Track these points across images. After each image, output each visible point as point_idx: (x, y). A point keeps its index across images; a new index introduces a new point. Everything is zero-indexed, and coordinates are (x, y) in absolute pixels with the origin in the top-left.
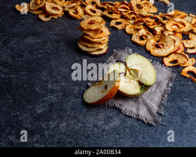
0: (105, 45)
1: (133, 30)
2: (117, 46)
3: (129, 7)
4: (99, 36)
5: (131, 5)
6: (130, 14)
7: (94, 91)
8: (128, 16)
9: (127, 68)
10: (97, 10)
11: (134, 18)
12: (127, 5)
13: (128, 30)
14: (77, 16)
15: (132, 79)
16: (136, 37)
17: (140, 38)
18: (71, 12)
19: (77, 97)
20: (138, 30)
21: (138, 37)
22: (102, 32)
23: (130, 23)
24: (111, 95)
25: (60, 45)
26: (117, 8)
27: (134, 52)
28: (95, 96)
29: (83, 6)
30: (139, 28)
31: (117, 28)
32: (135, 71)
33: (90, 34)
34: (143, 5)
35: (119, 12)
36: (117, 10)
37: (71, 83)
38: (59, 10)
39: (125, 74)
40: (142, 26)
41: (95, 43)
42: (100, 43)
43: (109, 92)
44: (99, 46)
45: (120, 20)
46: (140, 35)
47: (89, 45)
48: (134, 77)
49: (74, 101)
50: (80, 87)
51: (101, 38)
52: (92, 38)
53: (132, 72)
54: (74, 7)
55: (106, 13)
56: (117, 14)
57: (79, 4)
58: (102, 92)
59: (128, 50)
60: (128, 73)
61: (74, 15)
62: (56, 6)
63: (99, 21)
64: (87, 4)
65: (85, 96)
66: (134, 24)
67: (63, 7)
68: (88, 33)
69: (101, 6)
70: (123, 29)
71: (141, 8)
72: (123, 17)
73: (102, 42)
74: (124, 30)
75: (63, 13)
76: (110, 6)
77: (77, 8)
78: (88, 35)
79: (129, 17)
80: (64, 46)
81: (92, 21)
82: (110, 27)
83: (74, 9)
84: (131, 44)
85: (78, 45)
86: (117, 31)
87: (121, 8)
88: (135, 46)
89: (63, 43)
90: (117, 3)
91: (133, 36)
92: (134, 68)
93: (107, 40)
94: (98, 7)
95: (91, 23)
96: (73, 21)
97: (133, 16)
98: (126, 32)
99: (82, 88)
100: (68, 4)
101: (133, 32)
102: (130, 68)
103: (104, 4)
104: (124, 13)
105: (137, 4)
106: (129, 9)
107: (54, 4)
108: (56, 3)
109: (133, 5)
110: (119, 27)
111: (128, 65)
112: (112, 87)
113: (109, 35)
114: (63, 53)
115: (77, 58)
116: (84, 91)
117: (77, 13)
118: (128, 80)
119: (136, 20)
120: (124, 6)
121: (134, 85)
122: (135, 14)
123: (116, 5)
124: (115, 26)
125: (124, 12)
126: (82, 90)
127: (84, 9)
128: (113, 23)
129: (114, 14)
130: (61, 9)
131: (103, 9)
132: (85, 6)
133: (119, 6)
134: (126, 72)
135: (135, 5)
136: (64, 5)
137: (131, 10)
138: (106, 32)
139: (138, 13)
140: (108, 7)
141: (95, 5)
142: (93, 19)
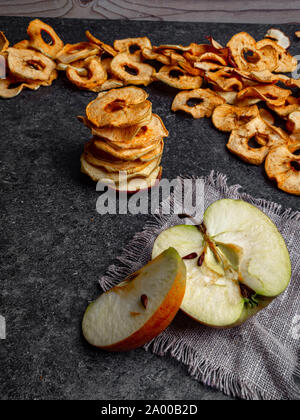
0: (152, 165)
1: (232, 120)
2: (186, 166)
3: (224, 58)
4: (136, 141)
5: (229, 52)
6: (226, 77)
7: (110, 310)
8: (218, 82)
9: (208, 241)
10: (142, 68)
11: (235, 88)
12: (217, 52)
13: (219, 120)
14: (88, 83)
15: (221, 276)
16: (238, 140)
17: (249, 143)
18: (74, 74)
19: (65, 319)
20: (245, 120)
21: (244, 140)
22: (144, 129)
23: (224, 100)
24: (157, 325)
25: (36, 162)
26: (191, 62)
27: (231, 182)
28: (113, 326)
29: (105, 57)
30: (249, 114)
31: (190, 116)
32: (231, 251)
33: (111, 137)
34: (260, 53)
35: (197, 72)
36: (192, 66)
37: (54, 278)
38: (44, 67)
39: (200, 262)
40: (256, 109)
41: (124, 161)
42: (138, 161)
43: (152, 318)
44: (137, 168)
45: (198, 93)
46: (250, 134)
47: (109, 167)
48: (226, 269)
49: (57, 334)
50: (76, 289)
51: (140, 147)
52: (118, 149)
53: (219, 251)
54: (81, 60)
55: (163, 75)
56: (193, 76)
57: (95, 51)
58: (133, 315)
59: (215, 176)
60: (209, 256)
61: (80, 80)
62: (36, 58)
64: (117, 51)
65: (86, 322)
66: (236, 102)
67: (56, 61)
68: (104, 135)
69: (152, 56)
70: (205, 116)
71: (256, 60)
72: (206, 84)
73: (143, 159)
74: (208, 119)
75: (54, 77)
76: (175, 57)
77: (89, 63)
78: (105, 140)
79: (222, 86)
80: (48, 167)
81: (118, 100)
82: (172, 112)
83: (82, 64)
84: (226, 159)
85: (80, 163)
86: (190, 124)
87: (202, 61)
88: (235, 165)
89: (45, 159)
90: (194, 48)
91: (232, 137)
92: (227, 240)
93: (159, 151)
94: (144, 60)
97: (234, 81)
98: (212, 126)
99: (83, 294)
100: (68, 53)
101: (232, 127)
102: (217, 240)
103: (160, 52)
104: (209, 75)
105: (243, 51)
106: (224, 63)
107: (32, 52)
108: (38, 51)
109: (234, 53)
110: (196, 112)
111: (211, 231)
112: (160, 304)
113: (165, 138)
114: (41, 188)
115: (78, 201)
116: (87, 305)
117: (89, 74)
118: (207, 279)
119: (242, 93)
120: (210, 54)
121: (226, 293)
122: (239, 77)
123: (190, 52)
124: (186, 109)
125: (211, 71)
126: (81, 299)
127: (109, 65)
128: (180, 102)
129: (185, 77)
130: (50, 64)
131: (156, 65)
132: (112, 57)
133: (199, 55)
134: (203, 254)
135: (239, 51)
136: (58, 55)
137: (229, 65)
138: (156, 128)
139: (246, 74)
140: (169, 58)
141: (138, 52)
142: (120, 97)
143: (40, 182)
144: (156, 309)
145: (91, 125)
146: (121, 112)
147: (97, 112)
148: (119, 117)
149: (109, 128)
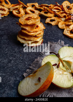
0: (40, 38)
1: (64, 26)
2: (51, 39)
3: (61, 8)
4: (35, 30)
5: (63, 6)
6: (62, 13)
7: (28, 83)
8: (60, 15)
9: (60, 60)
10: (36, 11)
11: (65, 17)
12: (59, 7)
13: (60, 26)
14: (19, 15)
15: (65, 71)
16: (67, 31)
17: (70, 32)
18: (15, 12)
19: (12, 87)
20: (69, 26)
21: (69, 31)
22: (37, 26)
23: (62, 20)
24: (44, 88)
25: (2, 38)
26: (51, 9)
27: (65, 44)
28: (29, 89)
29: (24, 8)
30: (70, 24)
31: (51, 25)
32: (68, 63)
33: (27, 28)
34: (72, 7)
35: (53, 12)
36: (52, 10)
37: (8, 74)
38: (5, 11)
39: (58, 67)
40: (72, 22)
41: (31, 36)
43: (43, 85)
44: (36, 39)
45: (53, 18)
46: (70, 29)
47: (26, 38)
48: (67, 69)
49: (9, 92)
50: (16, 77)
51: (36, 32)
52: (29, 32)
53: (64, 63)
55: (42, 13)
56: (51, 13)
57: (21, 6)
58: (36, 84)
59: (60, 42)
60: (61, 65)
61: (17, 14)
62: (3, 8)
63: (35, 17)
64: (28, 6)
65: (19, 88)
66: (65, 21)
67: (9, 9)
68: (25, 28)
69: (39, 8)
70: (56, 25)
71: (71, 9)
72: (56, 15)
73: (37, 36)
74: (57, 26)
75: (8, 13)
76: (46, 8)
77: (19, 9)
78: (25, 30)
79: (61, 16)
80: (6, 39)
81: (29, 17)
83: (17, 10)
84: (63, 37)
85: (17, 38)
86: (51, 27)
87: (54, 9)
88: (66, 39)
89: (5, 37)
90: (52, 6)
91: (65, 31)
92: (67, 59)
93: (42, 34)
94: (36, 9)
95: (28, 19)
96: (16, 19)
97: (64, 14)
98: (58, 27)
99: (18, 79)
100: (13, 6)
101: (65, 27)
102: (63, 59)
103: (41, 6)
104: (56, 13)
105: (67, 6)
106: (61, 10)
107: (2, 6)
108: (3, 6)
109: (64, 7)
110: (53, 23)
111: (61, 57)
112: (45, 80)
114: (4, 46)
115: (16, 49)
116: (19, 82)
117: (19, 13)
118: (61, 72)
119: (67, 18)
120: (57, 7)
121: (67, 77)
122: (66, 13)
123: (50, 6)
124: (50, 22)
125: (57, 12)
127: (25, 10)
128: (48, 20)
129: (49, 14)
130: (7, 10)
131: (40, 10)
132: (26, 8)
133: (53, 7)
134: (59, 64)
135: (66, 6)
136: (10, 7)
137: (63, 10)
138: (41, 26)
139: (68, 13)
140: (44, 8)
141: (34, 7)
142: (30, 16)
143: (4, 44)
144: (44, 82)
145: (20, 24)
146: (30, 20)
147: (23, 21)
148: (30, 21)
149: (27, 25)
